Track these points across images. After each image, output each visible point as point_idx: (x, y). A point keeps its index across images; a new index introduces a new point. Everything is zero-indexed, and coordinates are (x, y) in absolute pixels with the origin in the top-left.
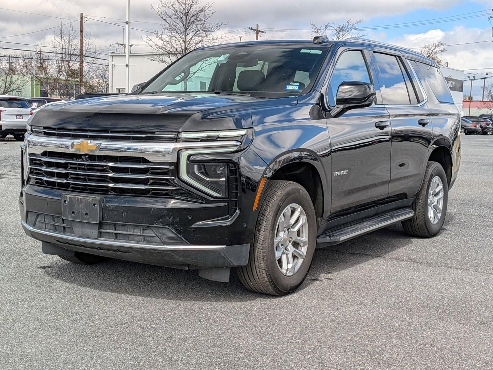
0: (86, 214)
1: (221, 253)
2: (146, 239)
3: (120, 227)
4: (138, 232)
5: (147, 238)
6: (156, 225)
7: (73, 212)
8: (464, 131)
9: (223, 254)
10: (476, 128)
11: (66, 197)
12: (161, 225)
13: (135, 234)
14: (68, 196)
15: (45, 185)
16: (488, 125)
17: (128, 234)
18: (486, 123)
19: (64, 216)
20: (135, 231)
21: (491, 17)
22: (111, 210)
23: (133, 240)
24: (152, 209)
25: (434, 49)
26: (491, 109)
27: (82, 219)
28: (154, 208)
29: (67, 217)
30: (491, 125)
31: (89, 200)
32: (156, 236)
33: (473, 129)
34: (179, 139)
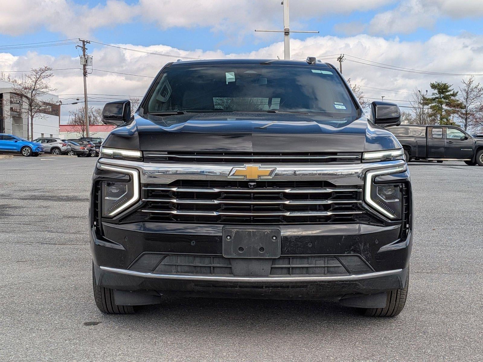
0: (262, 249)
1: (399, 277)
2: (329, 271)
3: (298, 260)
4: (321, 263)
5: (331, 269)
6: (348, 253)
7: (241, 249)
8: (73, 154)
9: (400, 278)
10: (84, 150)
11: (231, 232)
12: (352, 254)
13: (319, 266)
14: (233, 230)
15: (173, 220)
16: (92, 148)
17: (307, 268)
18: (89, 145)
19: (225, 254)
20: (318, 262)
21: (78, 46)
22: (293, 242)
23: (314, 274)
24: (344, 237)
25: (41, 74)
26: (80, 133)
27: (254, 256)
28: (345, 236)
29: (231, 255)
30: (94, 147)
31: (266, 233)
32: (342, 266)
33: (82, 151)
34: (364, 159)
